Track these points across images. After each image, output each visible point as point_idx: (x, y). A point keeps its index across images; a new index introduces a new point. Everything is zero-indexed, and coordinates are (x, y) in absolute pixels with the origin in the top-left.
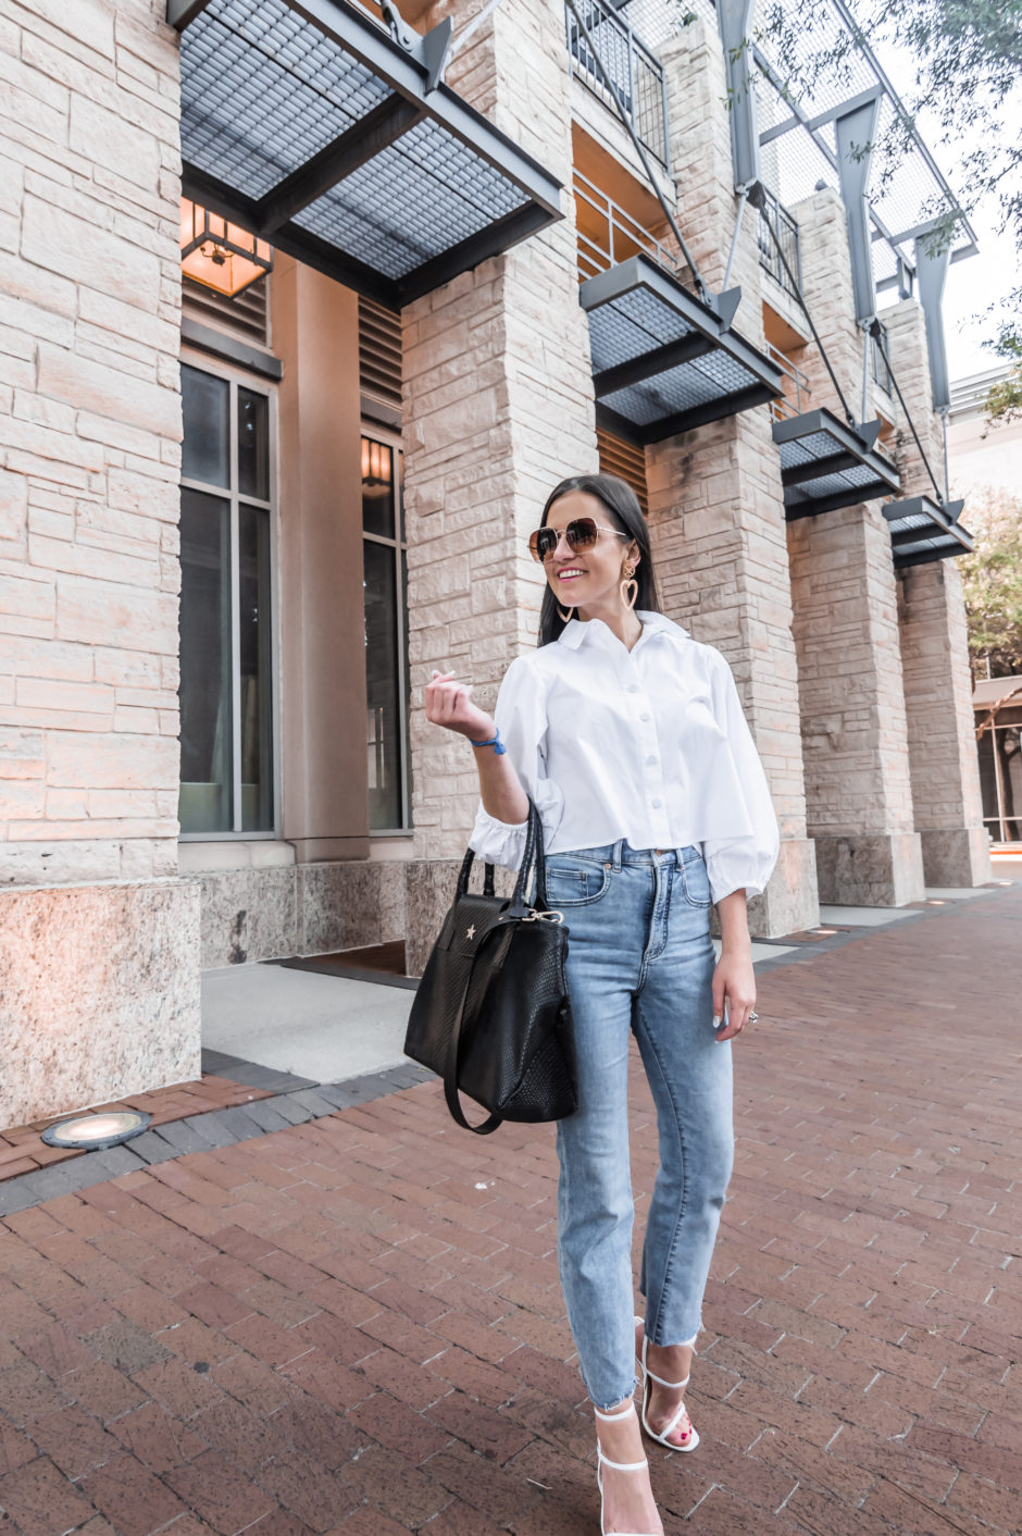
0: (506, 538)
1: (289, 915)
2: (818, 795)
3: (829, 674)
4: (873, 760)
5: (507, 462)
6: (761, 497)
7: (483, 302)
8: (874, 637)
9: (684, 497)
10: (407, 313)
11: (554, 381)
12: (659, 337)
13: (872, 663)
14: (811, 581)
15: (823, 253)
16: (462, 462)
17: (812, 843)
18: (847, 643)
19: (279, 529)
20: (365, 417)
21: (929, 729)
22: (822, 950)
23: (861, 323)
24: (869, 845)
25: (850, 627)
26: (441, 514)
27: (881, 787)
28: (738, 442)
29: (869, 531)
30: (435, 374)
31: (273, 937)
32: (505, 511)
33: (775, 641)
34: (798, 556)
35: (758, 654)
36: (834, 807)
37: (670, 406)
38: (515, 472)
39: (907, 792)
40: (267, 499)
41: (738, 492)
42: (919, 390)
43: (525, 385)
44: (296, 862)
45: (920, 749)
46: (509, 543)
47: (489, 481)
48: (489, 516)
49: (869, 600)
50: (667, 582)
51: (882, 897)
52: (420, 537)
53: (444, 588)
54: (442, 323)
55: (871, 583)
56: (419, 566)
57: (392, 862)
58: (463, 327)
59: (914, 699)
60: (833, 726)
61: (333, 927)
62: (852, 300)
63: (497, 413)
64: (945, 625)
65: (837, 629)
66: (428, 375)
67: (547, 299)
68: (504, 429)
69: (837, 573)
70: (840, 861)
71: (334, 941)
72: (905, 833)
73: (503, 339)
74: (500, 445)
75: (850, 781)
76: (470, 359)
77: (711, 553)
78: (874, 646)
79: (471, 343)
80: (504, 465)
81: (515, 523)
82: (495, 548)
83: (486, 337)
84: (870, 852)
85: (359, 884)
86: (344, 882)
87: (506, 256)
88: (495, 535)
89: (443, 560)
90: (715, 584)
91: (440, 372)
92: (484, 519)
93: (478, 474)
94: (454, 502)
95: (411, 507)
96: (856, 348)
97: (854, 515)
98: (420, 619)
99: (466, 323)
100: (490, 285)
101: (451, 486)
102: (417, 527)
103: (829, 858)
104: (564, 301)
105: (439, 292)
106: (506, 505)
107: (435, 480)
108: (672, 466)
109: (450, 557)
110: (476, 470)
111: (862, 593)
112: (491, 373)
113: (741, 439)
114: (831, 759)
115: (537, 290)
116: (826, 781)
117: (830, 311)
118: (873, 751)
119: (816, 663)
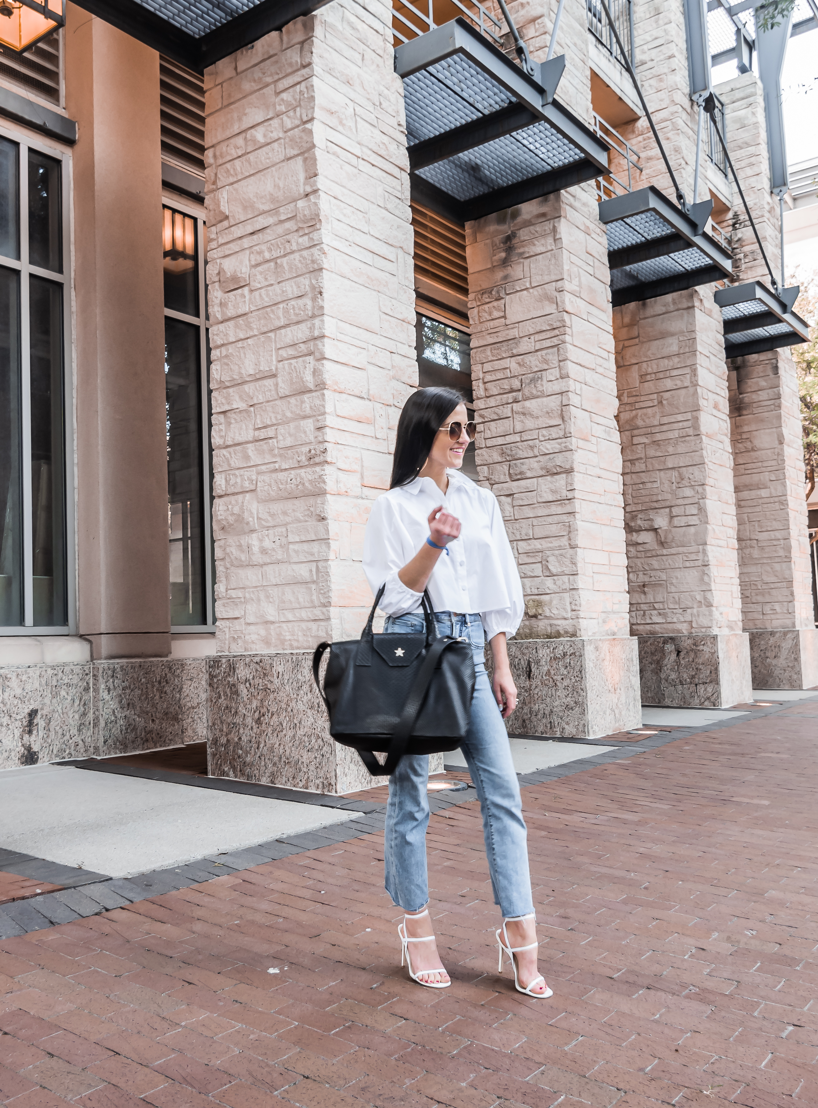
0: (313, 317)
1: (84, 714)
2: (645, 593)
3: (657, 467)
4: (700, 556)
5: (315, 236)
6: (586, 279)
7: (291, 65)
8: (703, 429)
10: (211, 74)
11: (365, 150)
12: (480, 107)
13: (701, 457)
14: (640, 369)
15: (657, 22)
16: (268, 235)
17: (634, 642)
18: (676, 434)
19: (73, 303)
20: (167, 185)
21: (760, 526)
22: (643, 750)
23: (694, 97)
24: (695, 644)
25: (680, 417)
26: (246, 290)
27: (709, 584)
28: (563, 220)
29: (699, 317)
30: (239, 141)
31: (67, 737)
32: (313, 288)
33: (598, 431)
34: (627, 343)
35: (581, 443)
36: (661, 607)
37: (491, 181)
38: (324, 246)
39: (736, 590)
40: (60, 271)
41: (562, 274)
42: (755, 170)
43: (334, 154)
44: (92, 658)
45: (752, 547)
46: (317, 321)
47: (297, 255)
48: (297, 293)
49: (699, 390)
50: (488, 367)
51: (708, 698)
52: (223, 313)
53: (249, 368)
54: (247, 86)
55: (701, 372)
56: (223, 345)
57: (194, 660)
58: (269, 91)
59: (745, 494)
60: (661, 521)
61: (131, 727)
62: (686, 73)
63: (305, 184)
64: (779, 417)
65: (665, 420)
66: (232, 141)
67: (360, 63)
68: (313, 201)
69: (666, 361)
70: (666, 662)
71: (133, 742)
72: (733, 632)
73: (312, 105)
74: (308, 217)
75: (677, 578)
76: (277, 125)
77: (532, 337)
78: (704, 437)
79: (278, 108)
80: (312, 239)
81: (323, 300)
82: (303, 326)
83: (293, 102)
84: (697, 653)
85: (160, 682)
86: (143, 680)
87: (316, 16)
88: (302, 313)
89: (247, 338)
90: (536, 369)
91: (246, 138)
92: (291, 296)
93: (285, 248)
94: (259, 277)
95: (215, 282)
96: (689, 124)
97: (684, 300)
98: (224, 401)
99: (273, 86)
100: (299, 46)
101: (256, 260)
102: (221, 304)
103: (655, 658)
104: (378, 66)
105: (244, 52)
106: (314, 282)
107: (240, 254)
108: (494, 244)
109: (255, 336)
110: (282, 244)
111: (692, 382)
112: (298, 140)
113: (565, 217)
114: (657, 556)
115: (348, 52)
116: (653, 579)
117: (662, 84)
118: (701, 547)
119: (643, 456)
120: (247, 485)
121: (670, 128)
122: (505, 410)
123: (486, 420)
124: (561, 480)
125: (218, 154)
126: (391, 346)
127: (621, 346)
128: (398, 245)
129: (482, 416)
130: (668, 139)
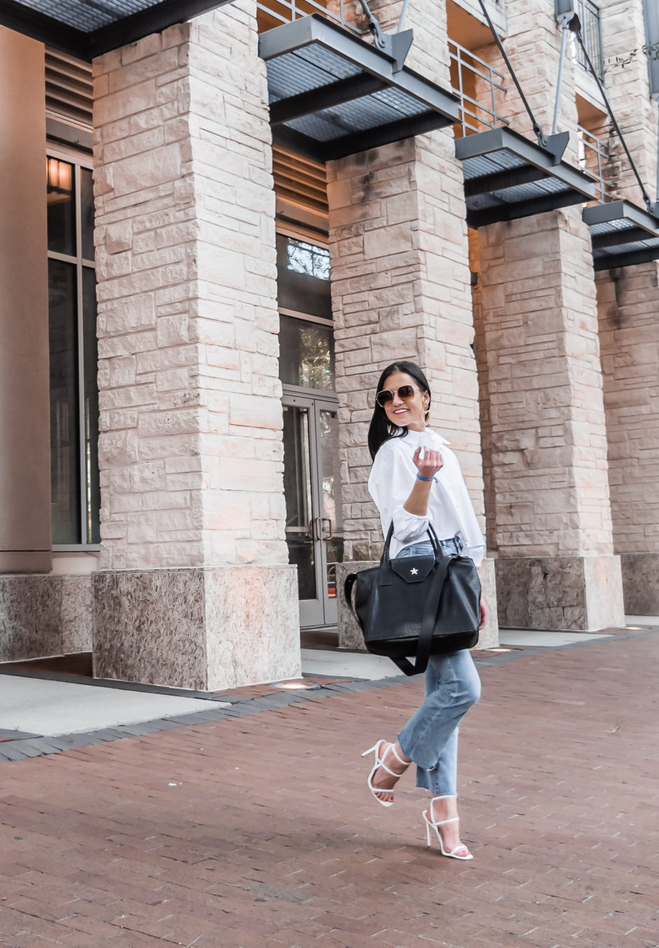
0: (188, 280)
2: (512, 514)
3: (523, 387)
4: (566, 478)
5: (190, 211)
6: (441, 216)
7: (170, 64)
8: (568, 350)
9: (364, 215)
10: (99, 64)
11: (233, 131)
12: (337, 74)
13: (567, 378)
14: (505, 289)
16: (149, 208)
17: (491, 563)
18: (540, 355)
20: (50, 138)
21: (641, 444)
23: (560, 18)
24: (561, 567)
25: (545, 338)
26: (129, 254)
27: (575, 506)
28: (417, 164)
29: (565, 238)
30: (124, 124)
32: (188, 256)
33: (453, 360)
34: (493, 263)
35: (435, 373)
36: (528, 528)
37: (351, 126)
38: (197, 221)
39: (606, 511)
41: (417, 214)
42: (633, 76)
43: (206, 140)
45: (632, 465)
46: (191, 285)
47: (174, 227)
48: (174, 259)
49: (564, 311)
50: (347, 299)
51: (575, 622)
52: (109, 273)
53: (132, 321)
54: (131, 78)
55: (566, 293)
56: (108, 300)
57: (72, 576)
58: (151, 83)
60: (527, 442)
61: (18, 637)
63: (181, 167)
65: (531, 340)
66: (117, 124)
67: (228, 56)
68: (188, 182)
69: (531, 282)
70: (533, 584)
71: (20, 650)
72: (602, 555)
73: (188, 100)
74: (184, 196)
75: (543, 499)
76: (157, 114)
77: (389, 273)
78: (569, 358)
79: (158, 100)
80: (187, 214)
81: (197, 267)
82: (179, 288)
83: (172, 96)
84: (563, 575)
85: (42, 596)
86: (29, 594)
87: (191, 24)
88: (178, 277)
89: (130, 295)
90: (393, 303)
91: (129, 122)
92: (169, 262)
93: (164, 220)
94: (141, 244)
95: (100, 245)
96: (554, 45)
97: (548, 222)
98: (108, 348)
99: (153, 80)
100: (176, 48)
101: (138, 228)
102: (107, 264)
103: (522, 580)
104: (244, 55)
105: (129, 49)
106: (189, 251)
107: (123, 222)
108: (353, 184)
109: (137, 294)
110: (161, 216)
111: (557, 304)
112: (176, 129)
113: (420, 161)
114: (524, 477)
115: (218, 49)
116: (520, 500)
117: (526, 6)
118: (567, 469)
119: (509, 376)
120: (129, 423)
121: (534, 50)
122: (364, 341)
123: (346, 349)
125: (105, 134)
126: (254, 299)
127: (486, 266)
128: (260, 210)
129: (342, 346)
130: (532, 61)
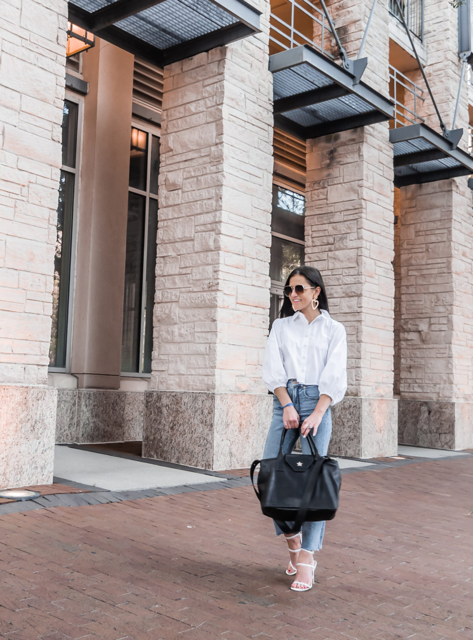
0: (216, 210)
1: (72, 418)
2: (410, 372)
3: (423, 291)
4: (447, 351)
5: (220, 167)
6: (378, 179)
7: (212, 72)
8: (454, 269)
9: (329, 175)
10: (168, 70)
11: (249, 117)
12: (317, 84)
13: (451, 287)
14: (415, 228)
15: (439, 7)
16: (194, 163)
18: (436, 271)
19: (80, 185)
20: (135, 115)
23: (461, 55)
24: (440, 408)
25: (439, 261)
26: (180, 191)
27: (451, 369)
28: (365, 144)
29: (456, 197)
30: (181, 109)
31: (63, 430)
32: (217, 195)
33: (380, 271)
34: (408, 210)
35: (368, 279)
36: (420, 381)
38: (224, 173)
40: (74, 166)
41: (362, 176)
43: (233, 121)
44: (78, 387)
46: (218, 213)
47: (209, 176)
48: (208, 196)
49: (452, 244)
50: (315, 228)
51: (447, 443)
52: (166, 203)
53: (179, 234)
54: (188, 80)
55: (454, 232)
56: (165, 220)
57: (132, 392)
58: (200, 84)
60: (423, 327)
61: (96, 428)
62: (456, 39)
63: (216, 138)
65: (430, 261)
66: (177, 108)
67: (249, 69)
68: (220, 148)
69: (432, 224)
70: (421, 417)
71: (97, 436)
72: (467, 402)
73: (222, 96)
74: (217, 156)
75: (431, 364)
76: (203, 104)
77: (342, 213)
78: (454, 275)
79: (204, 94)
80: (218, 168)
81: (222, 202)
82: (209, 215)
83: (212, 92)
84: (441, 413)
85: (113, 404)
86: (105, 402)
87: (227, 47)
88: (210, 208)
89: (179, 218)
90: (343, 232)
91: (185, 108)
92: (204, 198)
93: (203, 171)
94: (188, 185)
95: (162, 185)
96: (457, 72)
97: (446, 186)
98: (164, 251)
99: (202, 82)
100: (217, 62)
101: (186, 176)
102: (165, 197)
103: (414, 415)
104: (259, 69)
105: (187, 61)
106: (217, 191)
107: (178, 171)
108: (323, 155)
109: (183, 217)
110: (202, 169)
111: (448, 239)
112: (214, 114)
113: (366, 142)
114: (420, 348)
115: (243, 64)
116: (416, 363)
117: (440, 46)
118: (448, 345)
119: (414, 283)
120: (174, 298)
121: (444, 75)
122: (324, 255)
123: (312, 260)
124: (354, 301)
125: (169, 114)
126: (257, 225)
127: (404, 212)
128: (264, 168)
129: (310, 258)
130: (442, 82)
